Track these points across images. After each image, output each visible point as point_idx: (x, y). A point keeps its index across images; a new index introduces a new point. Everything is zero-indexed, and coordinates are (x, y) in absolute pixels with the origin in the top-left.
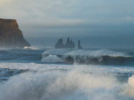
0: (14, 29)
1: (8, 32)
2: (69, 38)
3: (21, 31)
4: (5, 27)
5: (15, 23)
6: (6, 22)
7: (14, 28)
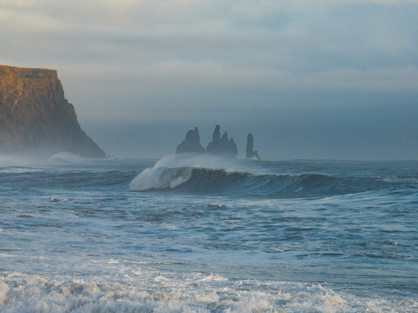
0: (51, 97)
1: (32, 108)
2: (218, 127)
3: (71, 106)
4: (21, 93)
5: (53, 80)
6: (27, 77)
7: (49, 97)
